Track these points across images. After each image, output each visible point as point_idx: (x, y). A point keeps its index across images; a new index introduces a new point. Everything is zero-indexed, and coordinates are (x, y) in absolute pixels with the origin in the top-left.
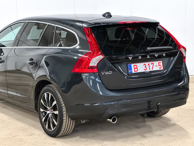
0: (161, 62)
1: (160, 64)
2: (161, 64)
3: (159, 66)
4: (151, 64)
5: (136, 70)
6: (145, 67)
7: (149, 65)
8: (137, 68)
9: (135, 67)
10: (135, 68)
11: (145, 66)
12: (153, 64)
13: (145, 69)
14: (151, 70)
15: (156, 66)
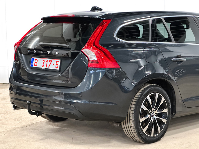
0: (60, 61)
1: (57, 63)
2: (59, 63)
3: (56, 65)
4: (50, 61)
5: (36, 64)
6: (44, 63)
7: (47, 61)
8: (37, 63)
9: (36, 61)
10: (35, 63)
11: (44, 61)
12: (51, 61)
13: (43, 65)
14: (47, 68)
15: (53, 64)
